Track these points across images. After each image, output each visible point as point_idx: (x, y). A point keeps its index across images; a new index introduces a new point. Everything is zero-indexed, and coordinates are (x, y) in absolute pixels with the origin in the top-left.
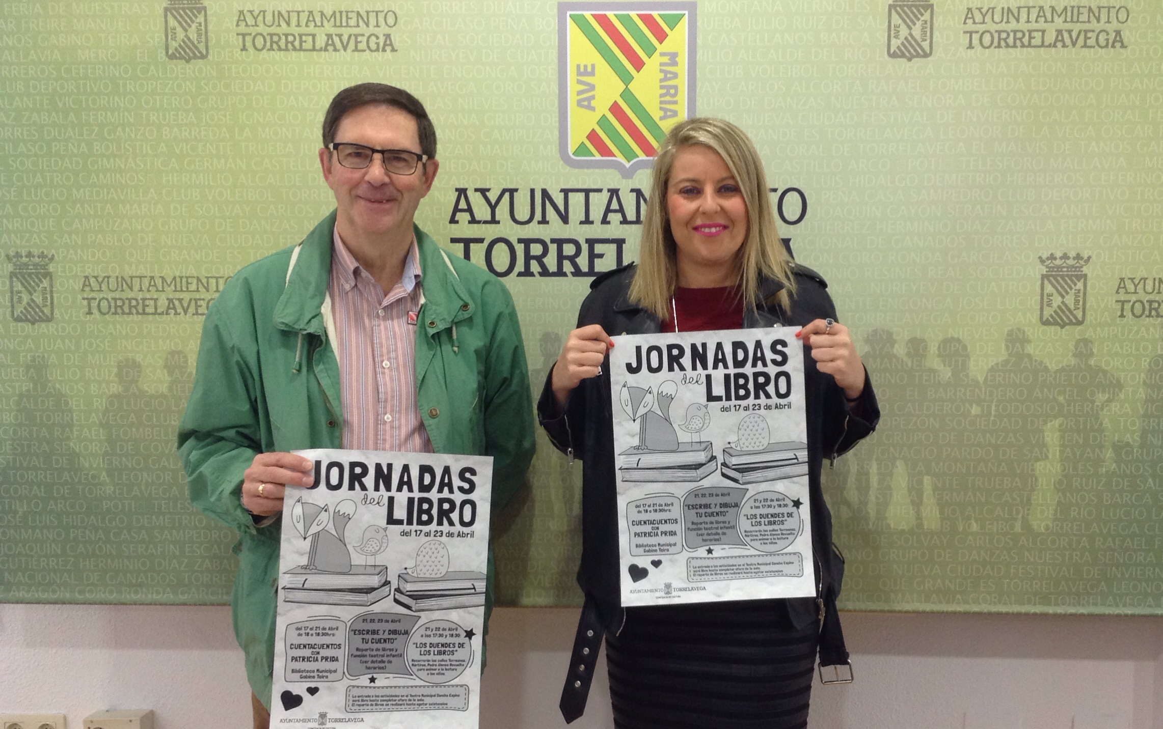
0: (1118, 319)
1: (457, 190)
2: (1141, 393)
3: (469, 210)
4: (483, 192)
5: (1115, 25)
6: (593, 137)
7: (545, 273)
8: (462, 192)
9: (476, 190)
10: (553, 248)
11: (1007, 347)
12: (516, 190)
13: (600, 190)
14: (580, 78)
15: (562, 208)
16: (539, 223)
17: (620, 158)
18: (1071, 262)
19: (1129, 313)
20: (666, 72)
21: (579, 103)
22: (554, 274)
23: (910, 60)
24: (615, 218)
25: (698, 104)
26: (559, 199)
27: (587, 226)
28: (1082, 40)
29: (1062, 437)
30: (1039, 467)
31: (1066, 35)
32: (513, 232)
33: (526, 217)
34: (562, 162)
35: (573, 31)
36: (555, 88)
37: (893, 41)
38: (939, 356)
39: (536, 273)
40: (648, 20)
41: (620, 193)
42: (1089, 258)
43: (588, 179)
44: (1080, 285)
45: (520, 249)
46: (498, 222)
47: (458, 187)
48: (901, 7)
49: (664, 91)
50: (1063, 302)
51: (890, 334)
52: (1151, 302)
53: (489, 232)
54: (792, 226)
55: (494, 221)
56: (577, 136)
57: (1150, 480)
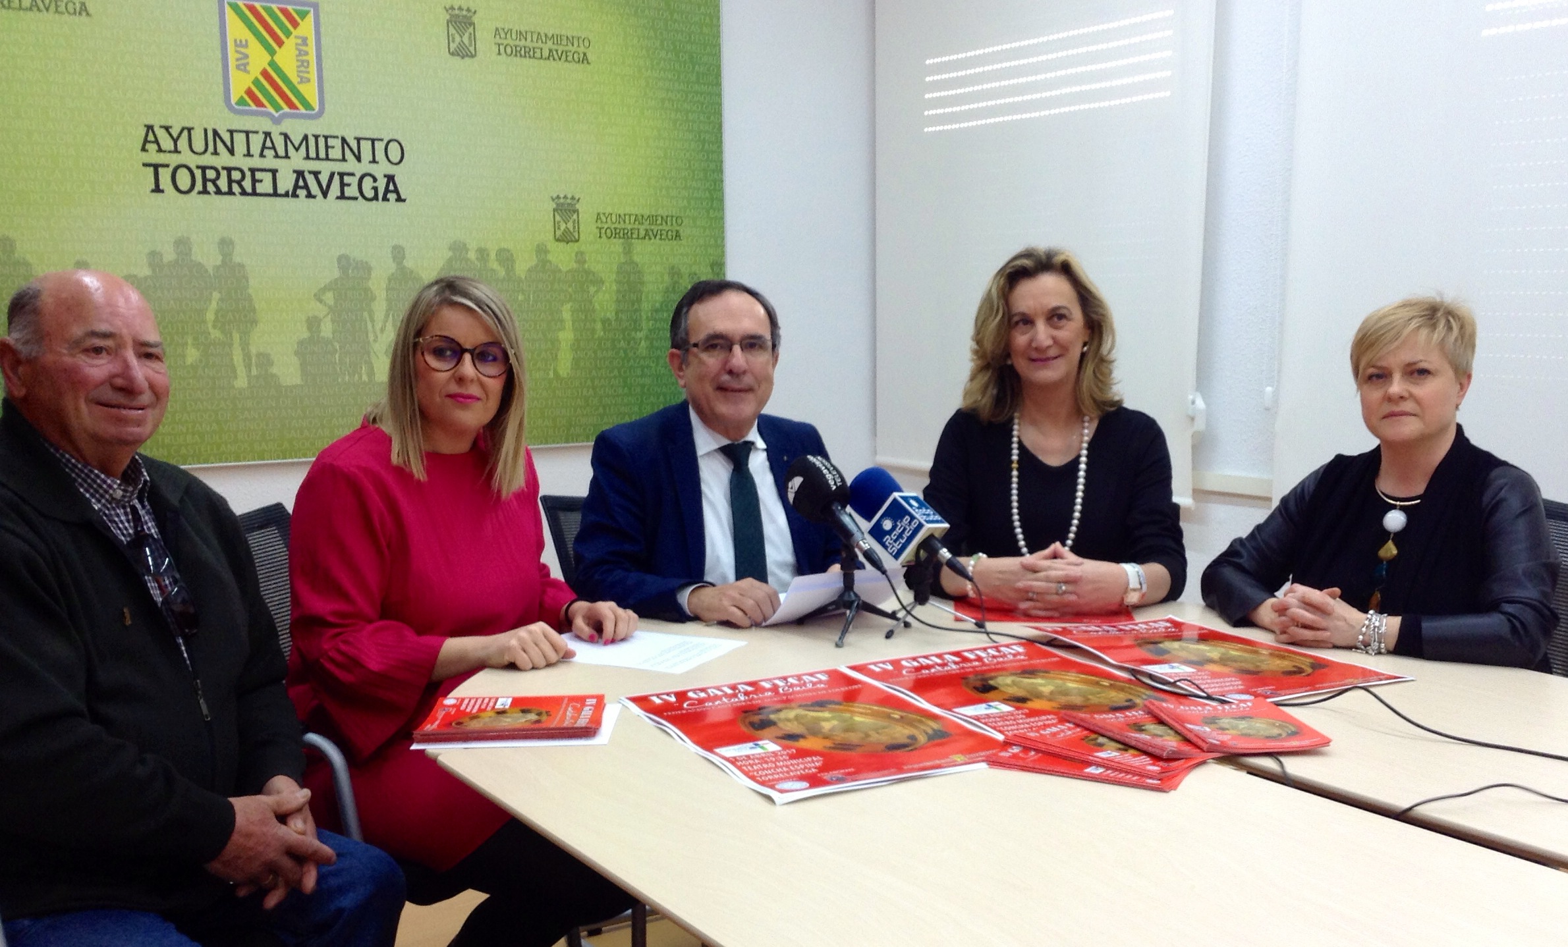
0: (598, 240)
1: (145, 126)
2: (614, 287)
3: (157, 142)
4: (167, 129)
5: (582, 50)
6: (249, 93)
7: (219, 192)
8: (150, 128)
9: (161, 127)
10: (224, 174)
11: (537, 257)
12: (193, 128)
13: (257, 132)
14: (238, 49)
15: (229, 144)
16: (212, 154)
17: (271, 110)
18: (569, 201)
19: (603, 235)
20: (300, 51)
21: (238, 67)
22: (225, 194)
23: (463, 58)
24: (269, 153)
25: (325, 73)
26: (226, 137)
27: (248, 159)
28: (564, 56)
29: (572, 315)
30: (562, 335)
31: (555, 53)
32: (193, 161)
33: (202, 149)
34: (226, 110)
35: (229, 13)
36: (219, 54)
37: (451, 44)
38: (497, 260)
39: (211, 192)
40: (285, 12)
41: (272, 135)
42: (579, 199)
43: (248, 123)
44: (575, 216)
45: (198, 173)
46: (180, 152)
47: (147, 123)
48: (456, 23)
49: (299, 63)
50: (566, 227)
51: (465, 245)
52: (615, 229)
53: (174, 160)
54: (395, 167)
55: (176, 151)
56: (237, 92)
57: (622, 342)
